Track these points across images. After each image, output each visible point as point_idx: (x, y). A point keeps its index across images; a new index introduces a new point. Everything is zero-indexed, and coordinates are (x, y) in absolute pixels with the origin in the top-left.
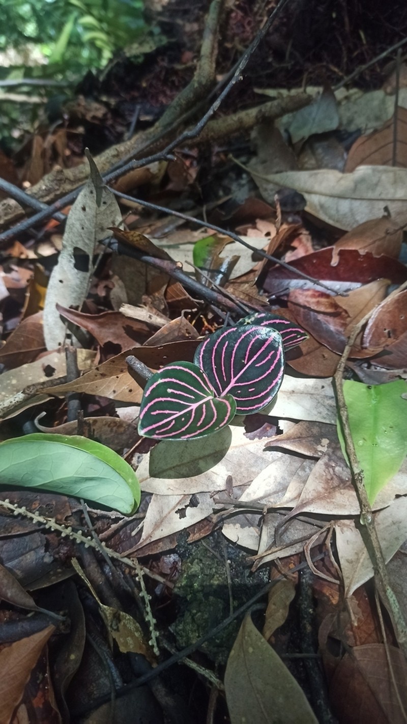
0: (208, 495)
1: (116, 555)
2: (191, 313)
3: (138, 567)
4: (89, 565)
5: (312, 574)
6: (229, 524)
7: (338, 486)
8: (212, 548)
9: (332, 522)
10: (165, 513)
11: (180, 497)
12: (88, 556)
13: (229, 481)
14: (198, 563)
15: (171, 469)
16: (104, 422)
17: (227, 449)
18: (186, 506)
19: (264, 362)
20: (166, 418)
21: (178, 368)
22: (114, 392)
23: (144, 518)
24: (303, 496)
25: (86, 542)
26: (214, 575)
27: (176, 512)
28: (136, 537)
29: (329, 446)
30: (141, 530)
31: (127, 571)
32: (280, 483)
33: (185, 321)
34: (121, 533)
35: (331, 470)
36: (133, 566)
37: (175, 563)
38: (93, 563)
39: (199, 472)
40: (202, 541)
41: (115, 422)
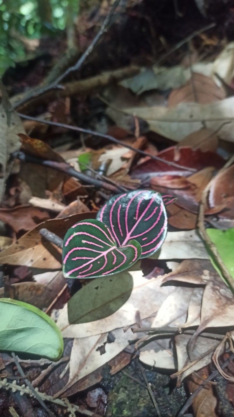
0: (122, 330)
1: (49, 398)
2: (85, 198)
3: (69, 405)
4: (26, 412)
5: (224, 380)
6: (144, 351)
7: (227, 303)
8: (133, 375)
9: (228, 333)
10: (87, 353)
11: (98, 337)
12: (24, 403)
13: (138, 315)
14: (123, 392)
15: (87, 314)
16: (25, 287)
17: (131, 290)
18: (105, 344)
19: (151, 216)
20: (85, 263)
21: (88, 224)
22: (32, 261)
23: (69, 360)
24: (203, 315)
25: (22, 390)
26: (139, 400)
27: (97, 350)
28: (64, 379)
29: (210, 275)
30: (68, 372)
31: (60, 411)
32: (180, 310)
33: (81, 203)
34: (50, 378)
35: (217, 292)
36: (65, 405)
37: (100, 396)
38: (29, 408)
39: (111, 312)
40: (123, 371)
41: (34, 287)
